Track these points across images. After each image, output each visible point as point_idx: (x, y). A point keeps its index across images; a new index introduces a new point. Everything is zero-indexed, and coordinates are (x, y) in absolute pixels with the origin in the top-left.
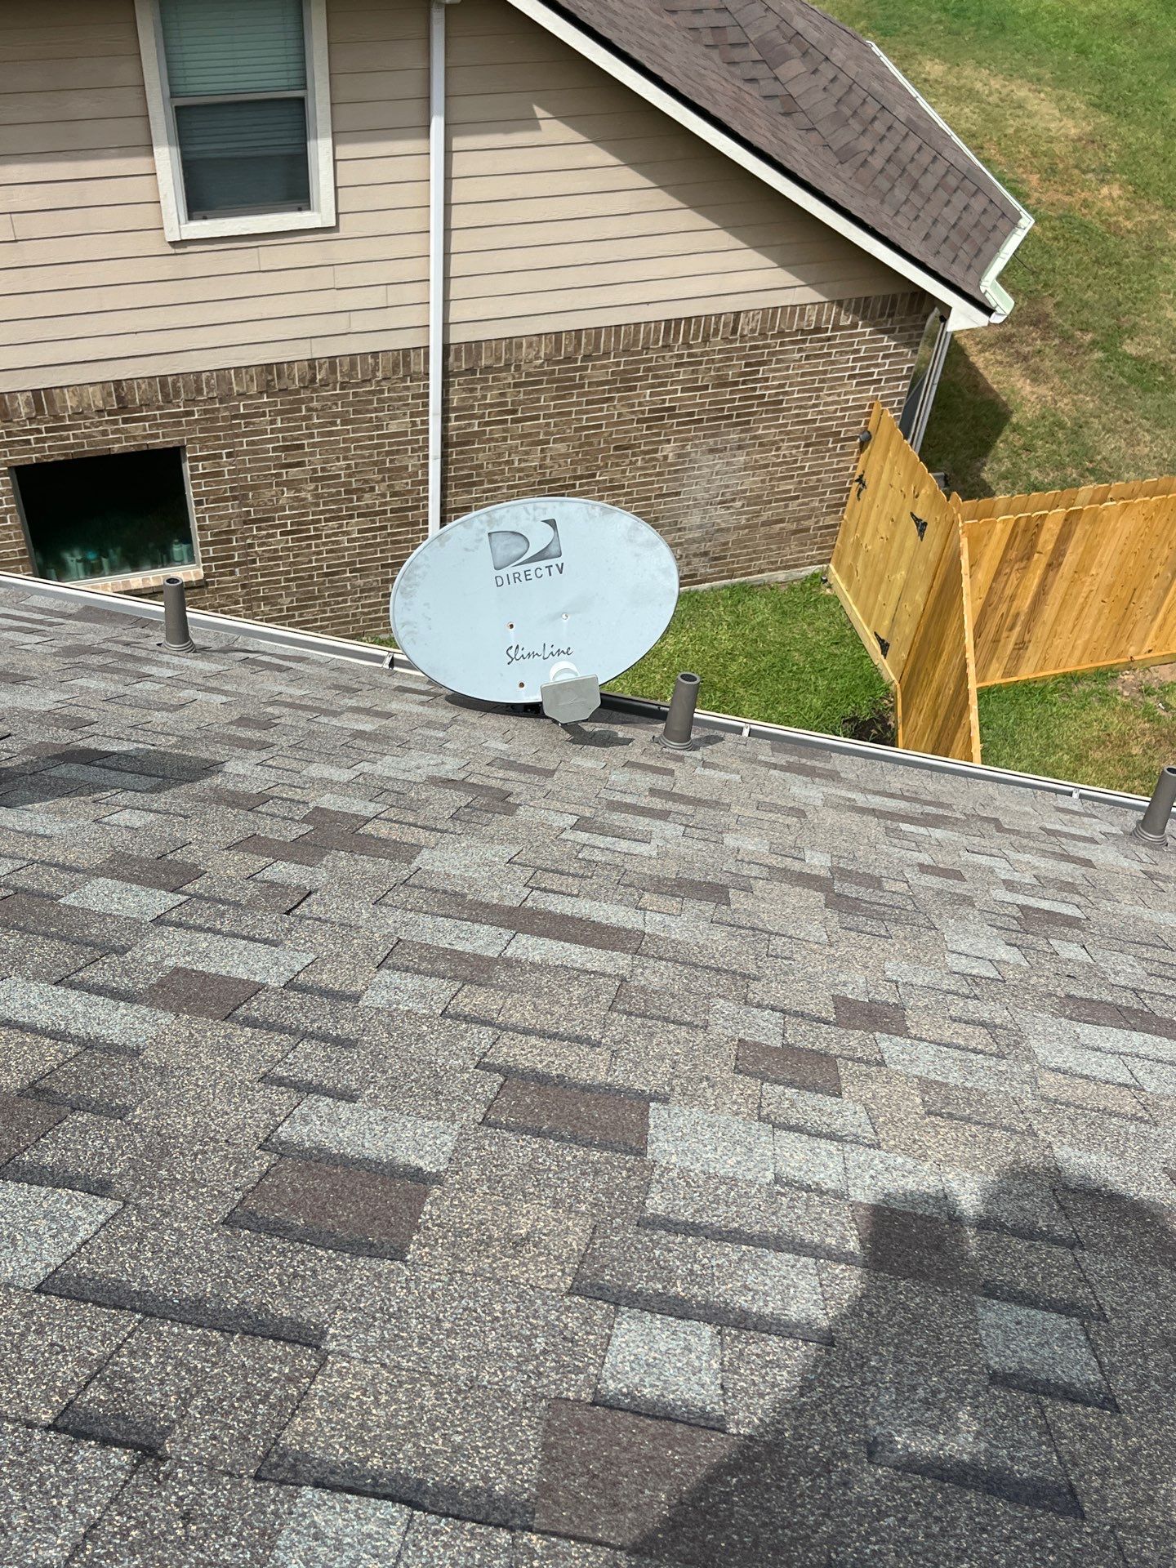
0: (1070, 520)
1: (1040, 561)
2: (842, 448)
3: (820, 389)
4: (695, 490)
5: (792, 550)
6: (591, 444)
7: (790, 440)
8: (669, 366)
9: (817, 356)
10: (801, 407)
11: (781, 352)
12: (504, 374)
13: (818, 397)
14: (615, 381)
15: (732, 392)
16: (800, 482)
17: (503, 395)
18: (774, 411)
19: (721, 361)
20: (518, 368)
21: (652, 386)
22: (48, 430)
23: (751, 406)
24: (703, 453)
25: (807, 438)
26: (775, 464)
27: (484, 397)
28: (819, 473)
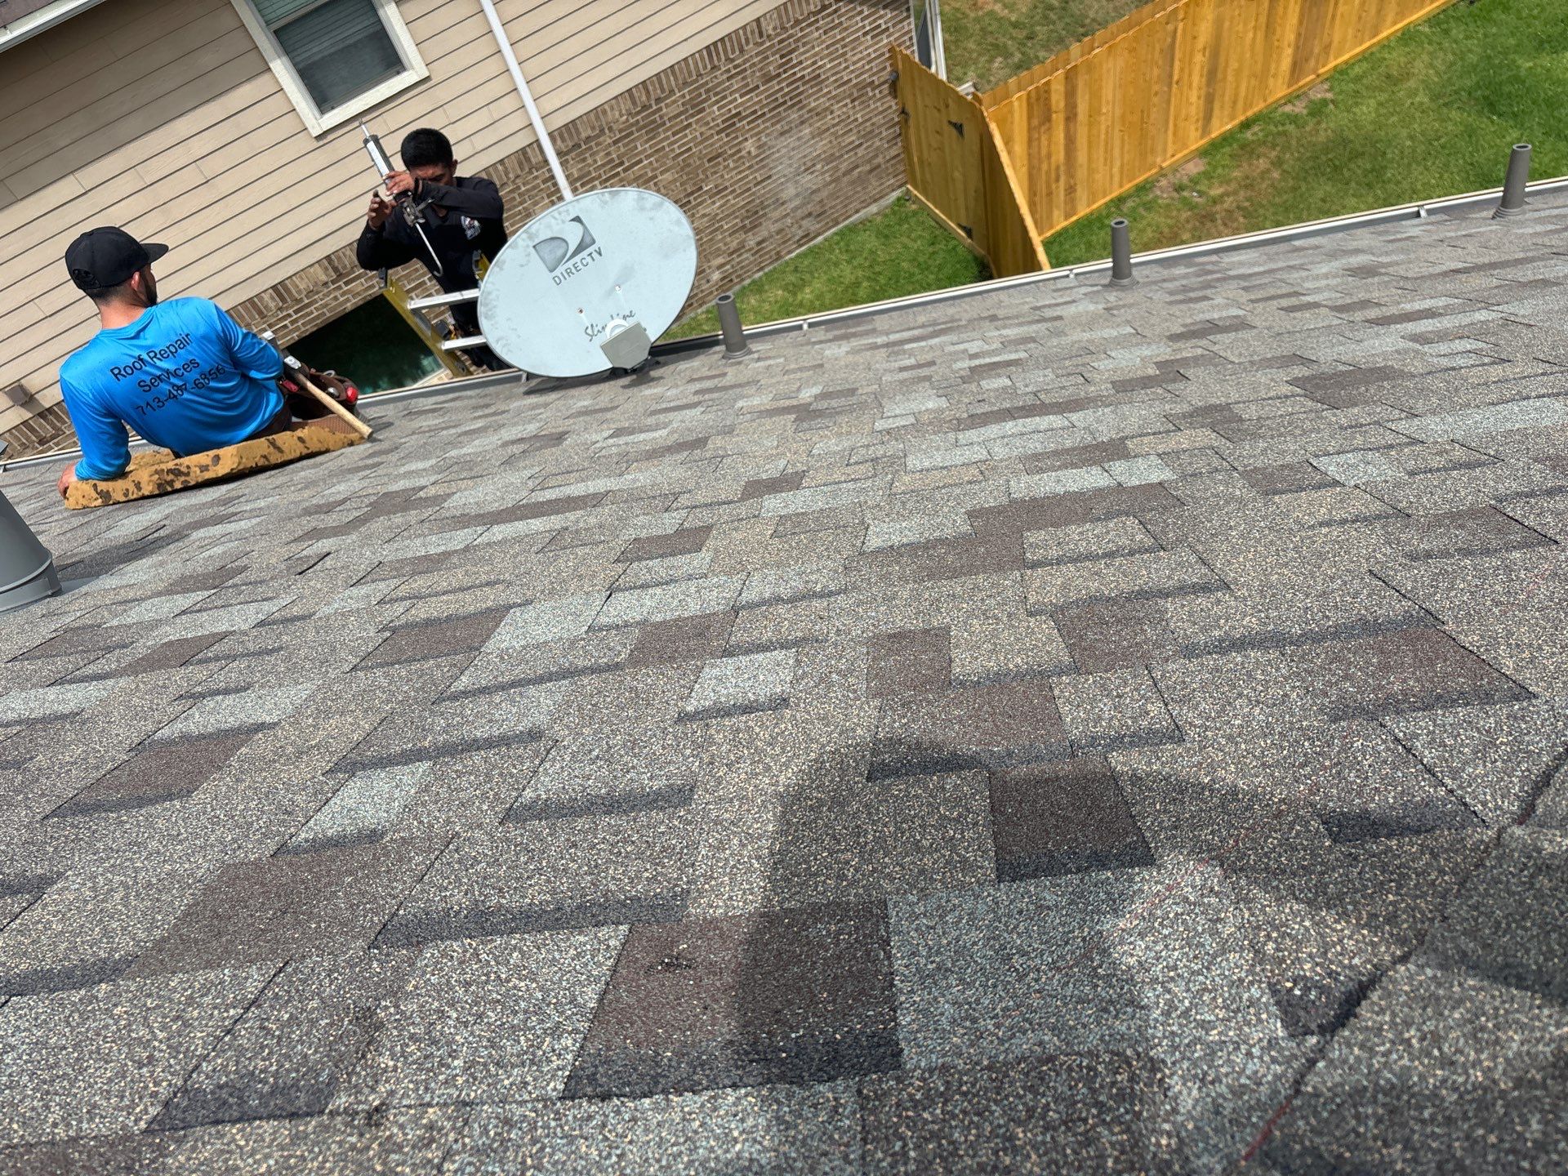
0: (1070, 77)
1: (1058, 119)
2: (880, 92)
3: (844, 54)
4: (782, 169)
5: (874, 186)
6: (689, 165)
7: (838, 102)
8: (723, 82)
9: (832, 29)
10: (836, 73)
11: (803, 37)
12: (601, 139)
13: (846, 61)
14: (687, 110)
15: (779, 83)
16: (859, 132)
17: (608, 154)
18: (816, 85)
19: (760, 62)
20: (610, 129)
21: (717, 102)
22: (296, 312)
23: (798, 87)
24: (776, 138)
25: (851, 95)
26: (834, 126)
27: (595, 161)
28: (870, 118)
